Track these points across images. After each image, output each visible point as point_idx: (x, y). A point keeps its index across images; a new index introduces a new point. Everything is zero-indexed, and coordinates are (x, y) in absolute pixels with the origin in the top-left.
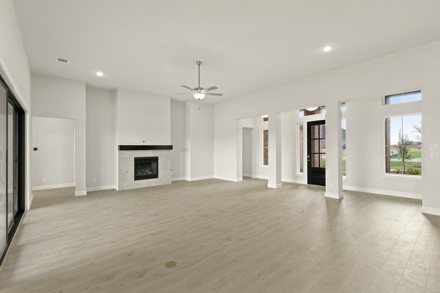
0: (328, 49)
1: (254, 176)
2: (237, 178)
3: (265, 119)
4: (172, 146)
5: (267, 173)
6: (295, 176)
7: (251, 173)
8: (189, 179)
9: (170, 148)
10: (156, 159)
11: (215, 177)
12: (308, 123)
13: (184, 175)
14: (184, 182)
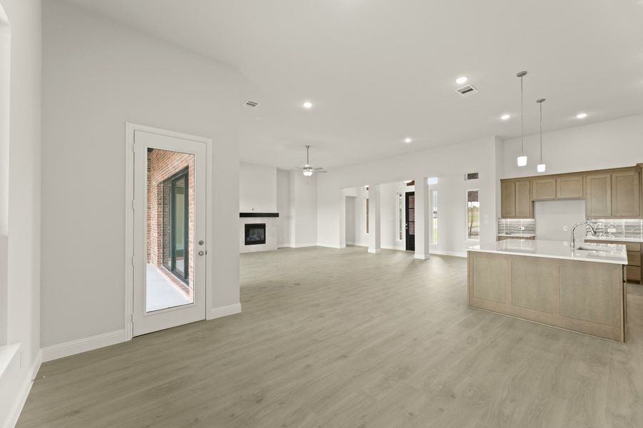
0: (408, 140)
1: (357, 244)
2: (340, 244)
3: (367, 189)
4: (278, 214)
5: (367, 241)
6: (395, 243)
7: (354, 241)
8: (293, 245)
9: (276, 215)
10: (263, 226)
11: (318, 244)
12: (407, 193)
13: (288, 242)
14: (289, 249)
